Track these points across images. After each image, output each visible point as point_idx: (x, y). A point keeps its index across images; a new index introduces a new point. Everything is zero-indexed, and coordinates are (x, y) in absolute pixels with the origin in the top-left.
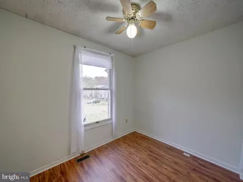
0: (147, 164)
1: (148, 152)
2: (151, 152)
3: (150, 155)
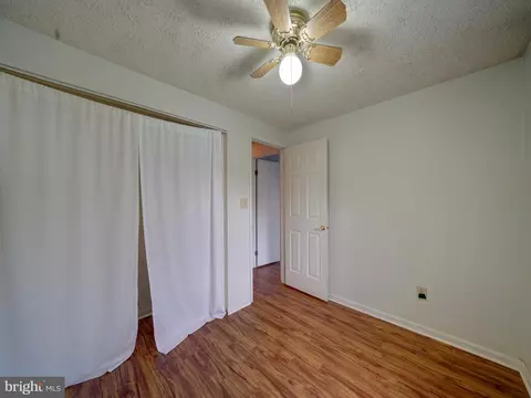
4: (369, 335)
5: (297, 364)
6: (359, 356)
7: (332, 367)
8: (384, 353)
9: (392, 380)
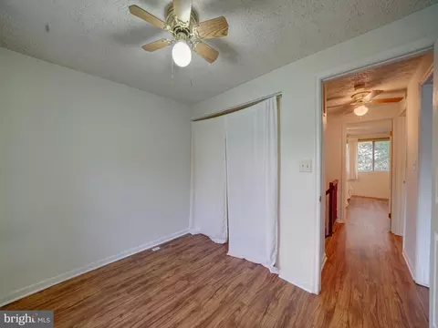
0: (150, 300)
1: (121, 291)
2: (124, 286)
3: (132, 290)
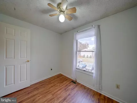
4: (47, 83)
5: (49, 101)
6: (52, 87)
7: (53, 93)
8: (53, 83)
9: (58, 84)
